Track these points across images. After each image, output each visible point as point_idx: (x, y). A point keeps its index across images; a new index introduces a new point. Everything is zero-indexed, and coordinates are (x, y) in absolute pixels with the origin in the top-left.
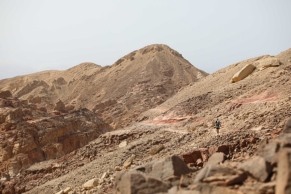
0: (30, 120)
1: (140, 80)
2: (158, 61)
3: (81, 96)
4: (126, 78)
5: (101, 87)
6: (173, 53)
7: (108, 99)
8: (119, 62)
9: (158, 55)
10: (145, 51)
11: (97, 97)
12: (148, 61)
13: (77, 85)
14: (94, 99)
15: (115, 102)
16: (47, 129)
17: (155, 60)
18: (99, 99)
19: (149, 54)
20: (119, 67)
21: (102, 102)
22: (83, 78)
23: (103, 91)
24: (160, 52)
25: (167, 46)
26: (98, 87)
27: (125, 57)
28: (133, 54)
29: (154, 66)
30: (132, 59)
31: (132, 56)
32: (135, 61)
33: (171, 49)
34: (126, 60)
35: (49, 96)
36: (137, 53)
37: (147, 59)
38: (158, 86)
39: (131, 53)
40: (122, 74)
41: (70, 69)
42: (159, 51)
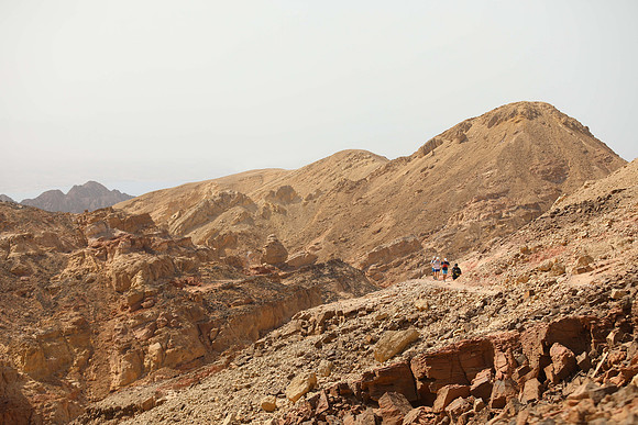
0: (191, 285)
1: (480, 192)
2: (528, 142)
3: (334, 230)
4: (447, 186)
5: (384, 209)
6: (565, 124)
7: (400, 239)
8: (430, 146)
9: (527, 129)
10: (494, 119)
11: (374, 233)
12: (503, 145)
13: (326, 204)
14: (367, 238)
15: (417, 246)
16: (233, 307)
17: (520, 142)
18: (377, 238)
19: (504, 126)
20: (429, 160)
21: (385, 246)
22: (341, 187)
23: (387, 218)
24: (534, 122)
25: (551, 106)
26: (376, 208)
27: (444, 135)
28: (466, 126)
29: (517, 155)
30: (463, 139)
31: (461, 132)
32: (470, 143)
33: (561, 115)
34: (446, 142)
35: (256, 230)
36: (475, 125)
37: (499, 138)
38: (526, 207)
39: (461, 124)
40: (437, 175)
41: (310, 167)
42: (531, 118)
